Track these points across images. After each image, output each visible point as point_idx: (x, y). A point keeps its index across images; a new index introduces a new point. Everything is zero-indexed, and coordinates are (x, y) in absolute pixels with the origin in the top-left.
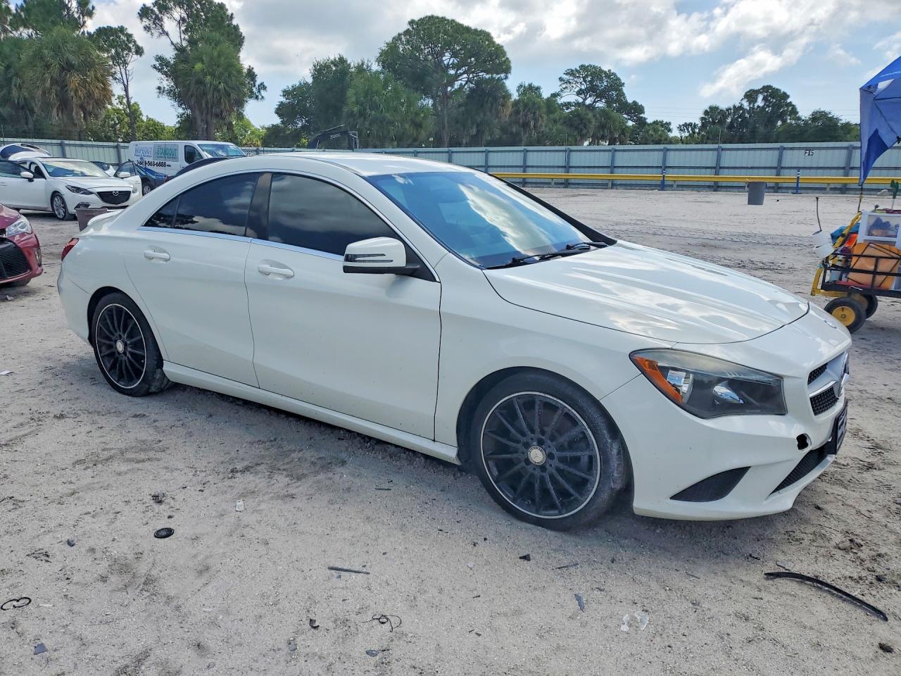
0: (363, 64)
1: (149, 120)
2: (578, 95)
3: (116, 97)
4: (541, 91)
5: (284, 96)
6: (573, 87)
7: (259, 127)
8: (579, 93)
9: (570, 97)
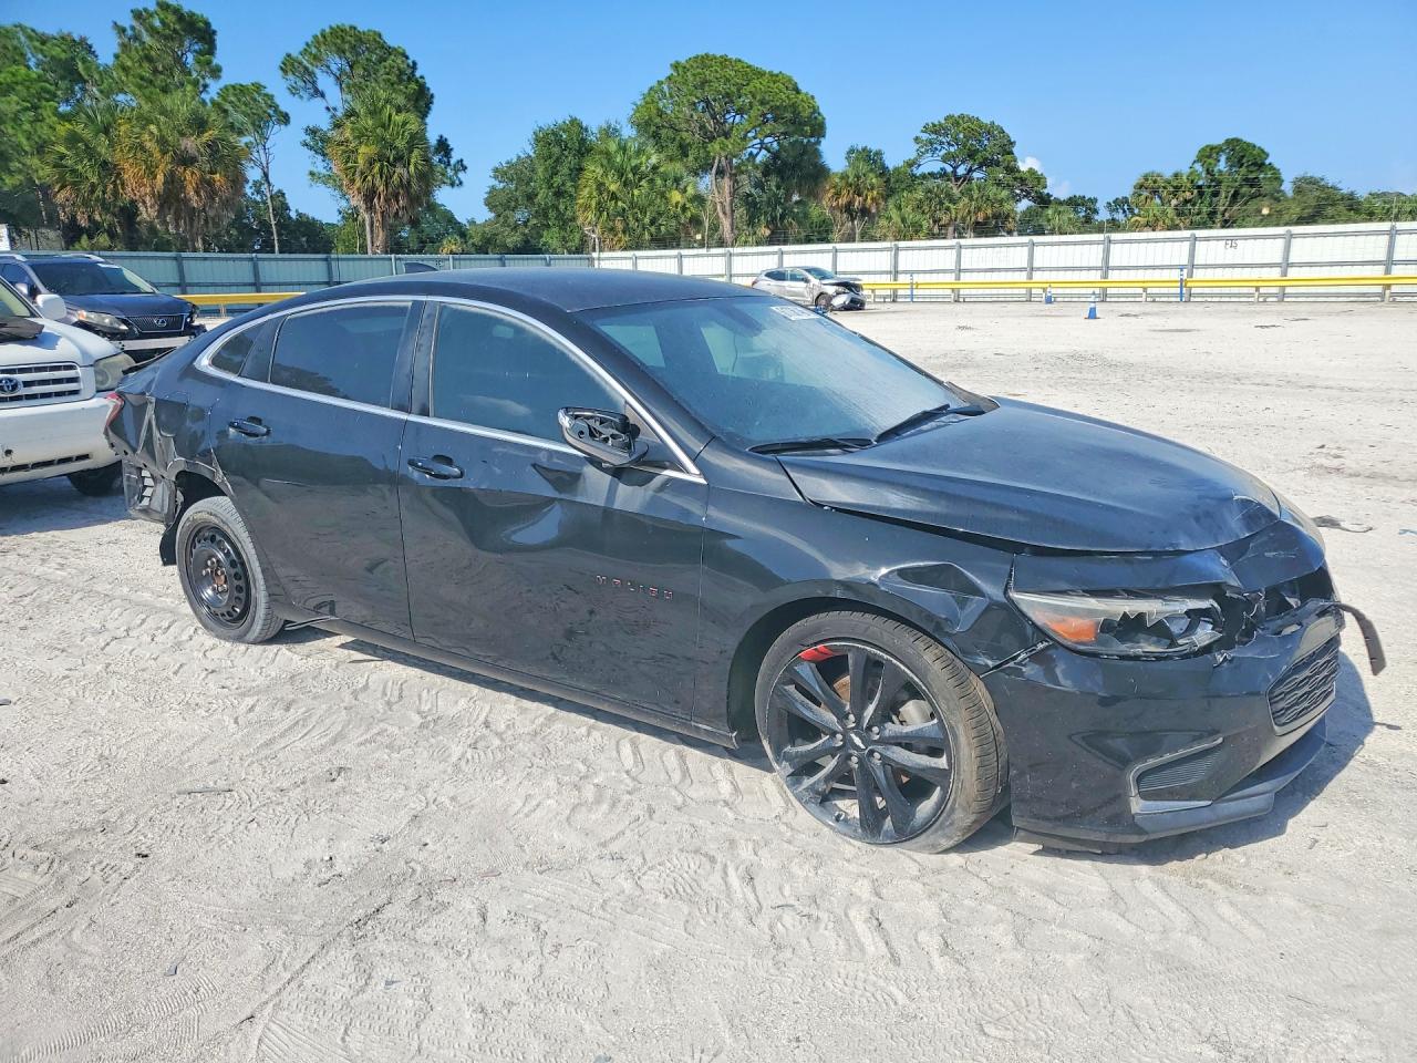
0: (609, 127)
1: (300, 215)
2: (944, 162)
3: (250, 184)
4: (884, 156)
5: (496, 177)
6: (936, 149)
7: (464, 222)
8: (944, 160)
9: (931, 165)
